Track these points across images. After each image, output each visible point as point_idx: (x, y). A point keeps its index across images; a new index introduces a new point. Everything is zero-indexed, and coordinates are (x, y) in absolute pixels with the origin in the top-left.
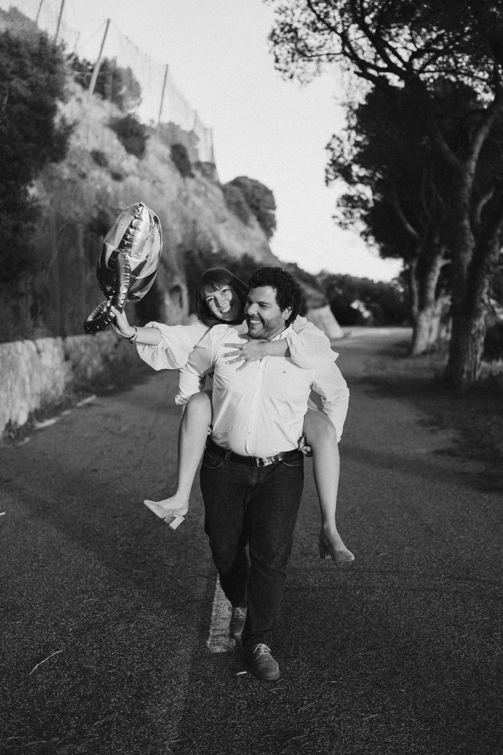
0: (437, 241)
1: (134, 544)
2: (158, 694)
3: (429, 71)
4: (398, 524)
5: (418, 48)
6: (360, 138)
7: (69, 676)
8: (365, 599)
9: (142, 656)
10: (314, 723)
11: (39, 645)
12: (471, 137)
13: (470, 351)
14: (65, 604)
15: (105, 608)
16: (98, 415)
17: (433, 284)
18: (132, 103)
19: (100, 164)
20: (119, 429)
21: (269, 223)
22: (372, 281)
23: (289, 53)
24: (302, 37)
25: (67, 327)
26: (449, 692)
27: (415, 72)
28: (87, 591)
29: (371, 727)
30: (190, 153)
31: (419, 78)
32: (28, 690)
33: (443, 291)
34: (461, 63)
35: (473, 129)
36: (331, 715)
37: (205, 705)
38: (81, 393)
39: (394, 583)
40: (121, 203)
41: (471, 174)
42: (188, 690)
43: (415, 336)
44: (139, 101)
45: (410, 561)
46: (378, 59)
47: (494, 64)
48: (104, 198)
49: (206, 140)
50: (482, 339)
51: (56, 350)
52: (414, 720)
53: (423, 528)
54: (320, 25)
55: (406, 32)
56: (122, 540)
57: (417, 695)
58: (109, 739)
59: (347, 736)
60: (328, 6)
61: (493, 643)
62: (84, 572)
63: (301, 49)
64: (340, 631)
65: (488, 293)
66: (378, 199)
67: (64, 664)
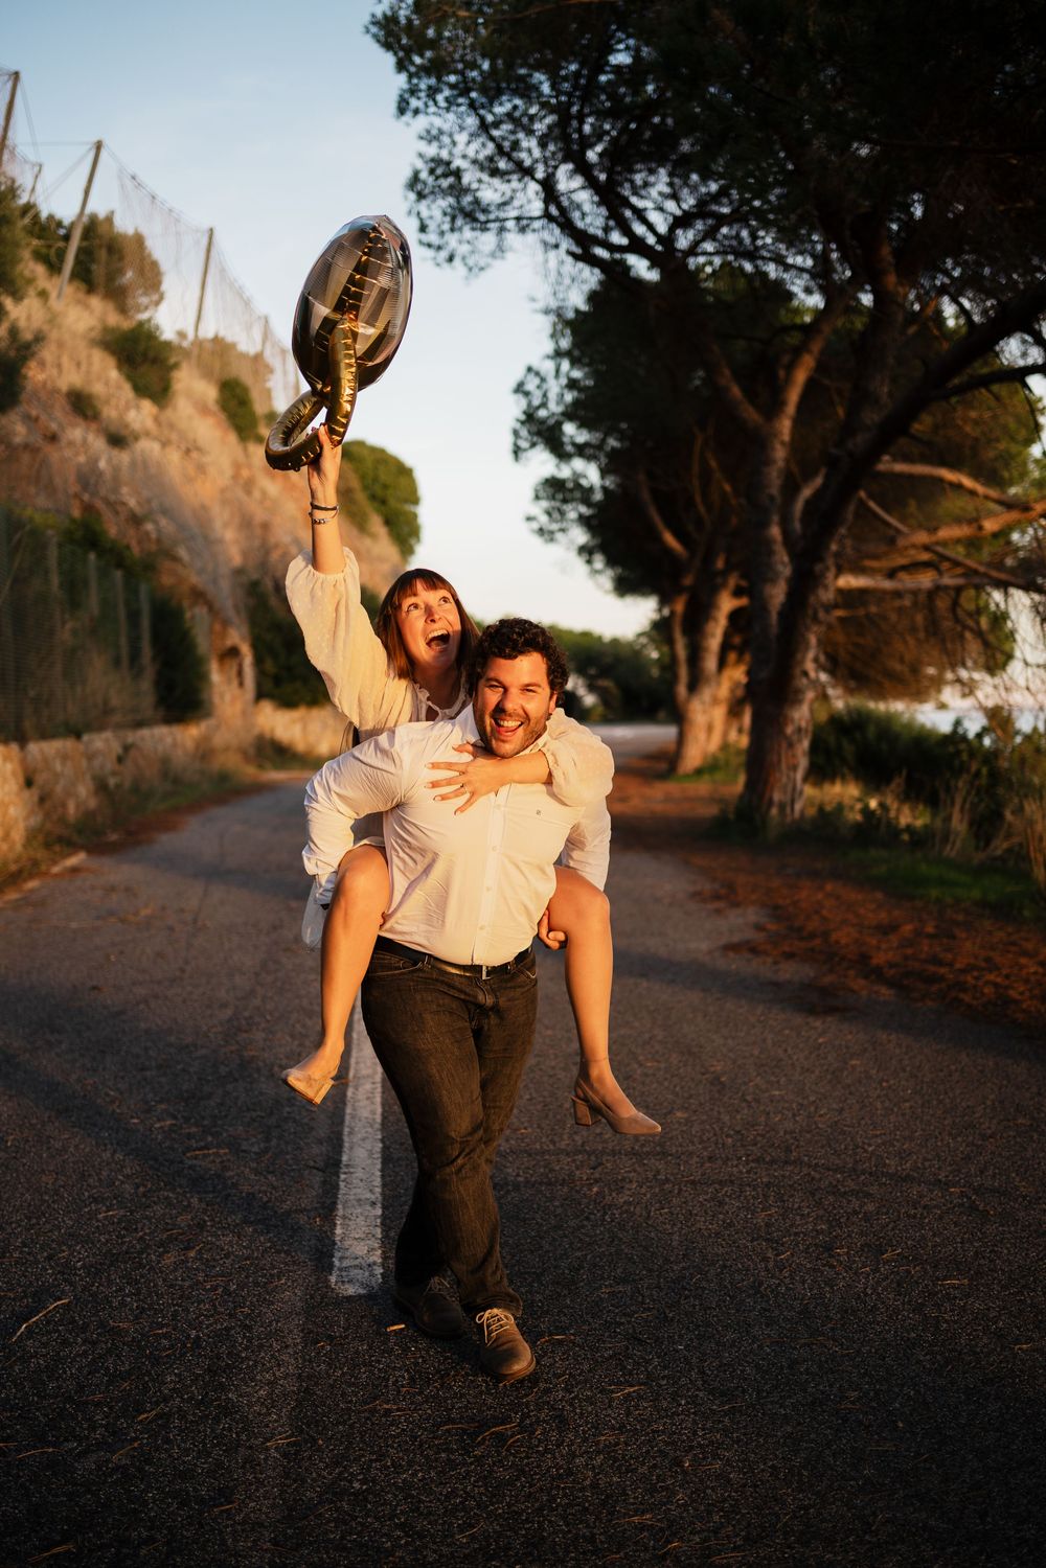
0: (720, 564)
1: (183, 1117)
2: (248, 1367)
3: (705, 253)
4: (661, 1073)
5: (684, 211)
6: (577, 374)
7: (85, 1341)
8: (608, 1199)
9: (214, 1305)
10: (527, 1405)
11: (24, 1292)
12: (782, 373)
13: (784, 766)
14: (64, 1221)
15: (139, 1226)
16: (93, 888)
17: (714, 642)
18: (144, 300)
19: (85, 417)
20: (136, 914)
21: (406, 530)
22: (600, 638)
23: (445, 214)
24: (469, 184)
25: (28, 725)
26: (760, 1347)
27: (680, 255)
28: (103, 1199)
29: (628, 1408)
30: (255, 395)
31: (686, 265)
32: (11, 1367)
33: (732, 656)
34: (763, 238)
35: (786, 359)
36: (558, 1391)
37: (335, 1381)
38: (57, 848)
39: (658, 1172)
40: (125, 490)
41: (783, 443)
42: (303, 1357)
43: (681, 740)
44: (155, 297)
45: (685, 1136)
46: (612, 229)
47: (823, 243)
48: (92, 481)
49: (285, 373)
50: (806, 744)
51: (9, 767)
52: (701, 1394)
53: (706, 1079)
54: (502, 164)
55: (661, 182)
56: (159, 1110)
57: (704, 1354)
58: (167, 1441)
59: (587, 1423)
60: (519, 129)
61: (834, 1267)
62: (93, 1166)
63: (468, 208)
64: (565, 1254)
65: (816, 660)
66: (612, 487)
67: (73, 1322)
